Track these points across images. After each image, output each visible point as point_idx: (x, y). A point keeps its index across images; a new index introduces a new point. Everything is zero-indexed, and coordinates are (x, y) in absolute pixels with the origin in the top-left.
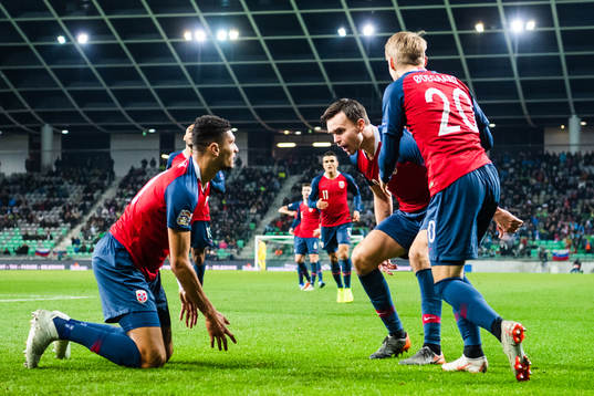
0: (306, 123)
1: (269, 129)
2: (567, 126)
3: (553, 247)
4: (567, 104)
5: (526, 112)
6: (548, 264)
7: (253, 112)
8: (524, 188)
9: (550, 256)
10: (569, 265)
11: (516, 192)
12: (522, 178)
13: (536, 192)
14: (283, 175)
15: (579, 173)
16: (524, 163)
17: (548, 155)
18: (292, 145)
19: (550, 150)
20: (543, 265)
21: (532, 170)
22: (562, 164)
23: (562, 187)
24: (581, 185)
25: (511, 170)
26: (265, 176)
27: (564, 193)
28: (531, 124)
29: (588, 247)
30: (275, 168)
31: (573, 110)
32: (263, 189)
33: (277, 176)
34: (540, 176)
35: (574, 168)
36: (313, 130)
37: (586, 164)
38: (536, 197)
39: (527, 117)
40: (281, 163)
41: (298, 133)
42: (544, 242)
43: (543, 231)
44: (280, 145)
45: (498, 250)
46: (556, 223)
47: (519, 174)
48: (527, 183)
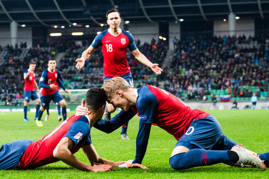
0: (67, 20)
1: (45, 25)
2: (227, 19)
3: (220, 94)
4: (227, 6)
5: (202, 11)
6: (218, 104)
7: (35, 15)
8: (202, 58)
9: (218, 99)
10: (230, 105)
11: (197, 61)
12: (200, 52)
13: (209, 60)
14: (54, 53)
15: (235, 48)
16: (202, 42)
17: (216, 38)
18: (59, 34)
19: (217, 34)
20: (214, 105)
21: (206, 47)
22: (225, 43)
23: (225, 57)
24: (237, 55)
25: (194, 47)
26: (43, 53)
27: (226, 61)
28: (205, 18)
29: (241, 93)
30: (49, 49)
31: (231, 10)
32: (42, 62)
33: (50, 54)
34: (211, 50)
35: (232, 46)
36: (72, 26)
37: (240, 43)
38: (209, 63)
39: (203, 15)
40: (52, 46)
41: (63, 27)
42: (214, 91)
43: (214, 84)
44: (52, 35)
45: (187, 96)
46: (221, 79)
47: (199, 49)
48: (203, 55)
